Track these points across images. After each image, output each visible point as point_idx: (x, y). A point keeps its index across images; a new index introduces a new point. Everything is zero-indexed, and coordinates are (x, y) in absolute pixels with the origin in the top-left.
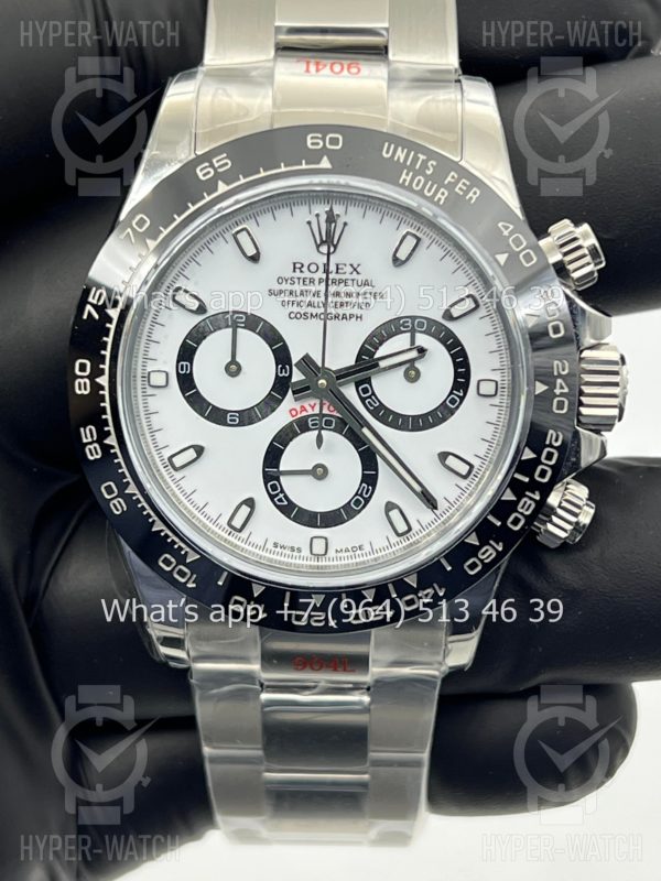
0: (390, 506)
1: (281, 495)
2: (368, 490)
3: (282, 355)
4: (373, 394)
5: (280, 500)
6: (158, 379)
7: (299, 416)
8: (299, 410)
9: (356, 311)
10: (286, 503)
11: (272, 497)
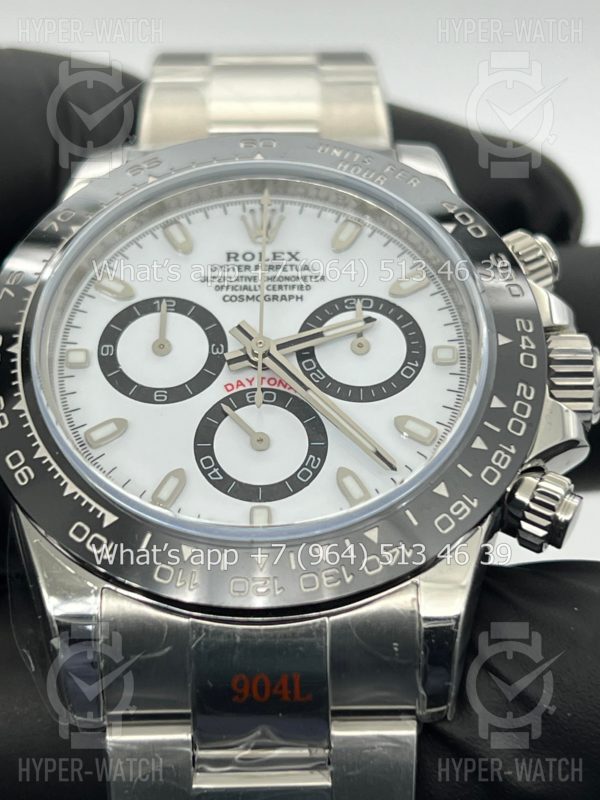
0: (342, 473)
1: (216, 470)
2: (317, 461)
3: (216, 335)
4: (318, 367)
5: (214, 475)
6: (76, 358)
7: (235, 391)
8: (235, 384)
9: (296, 292)
10: (221, 478)
11: (205, 473)
